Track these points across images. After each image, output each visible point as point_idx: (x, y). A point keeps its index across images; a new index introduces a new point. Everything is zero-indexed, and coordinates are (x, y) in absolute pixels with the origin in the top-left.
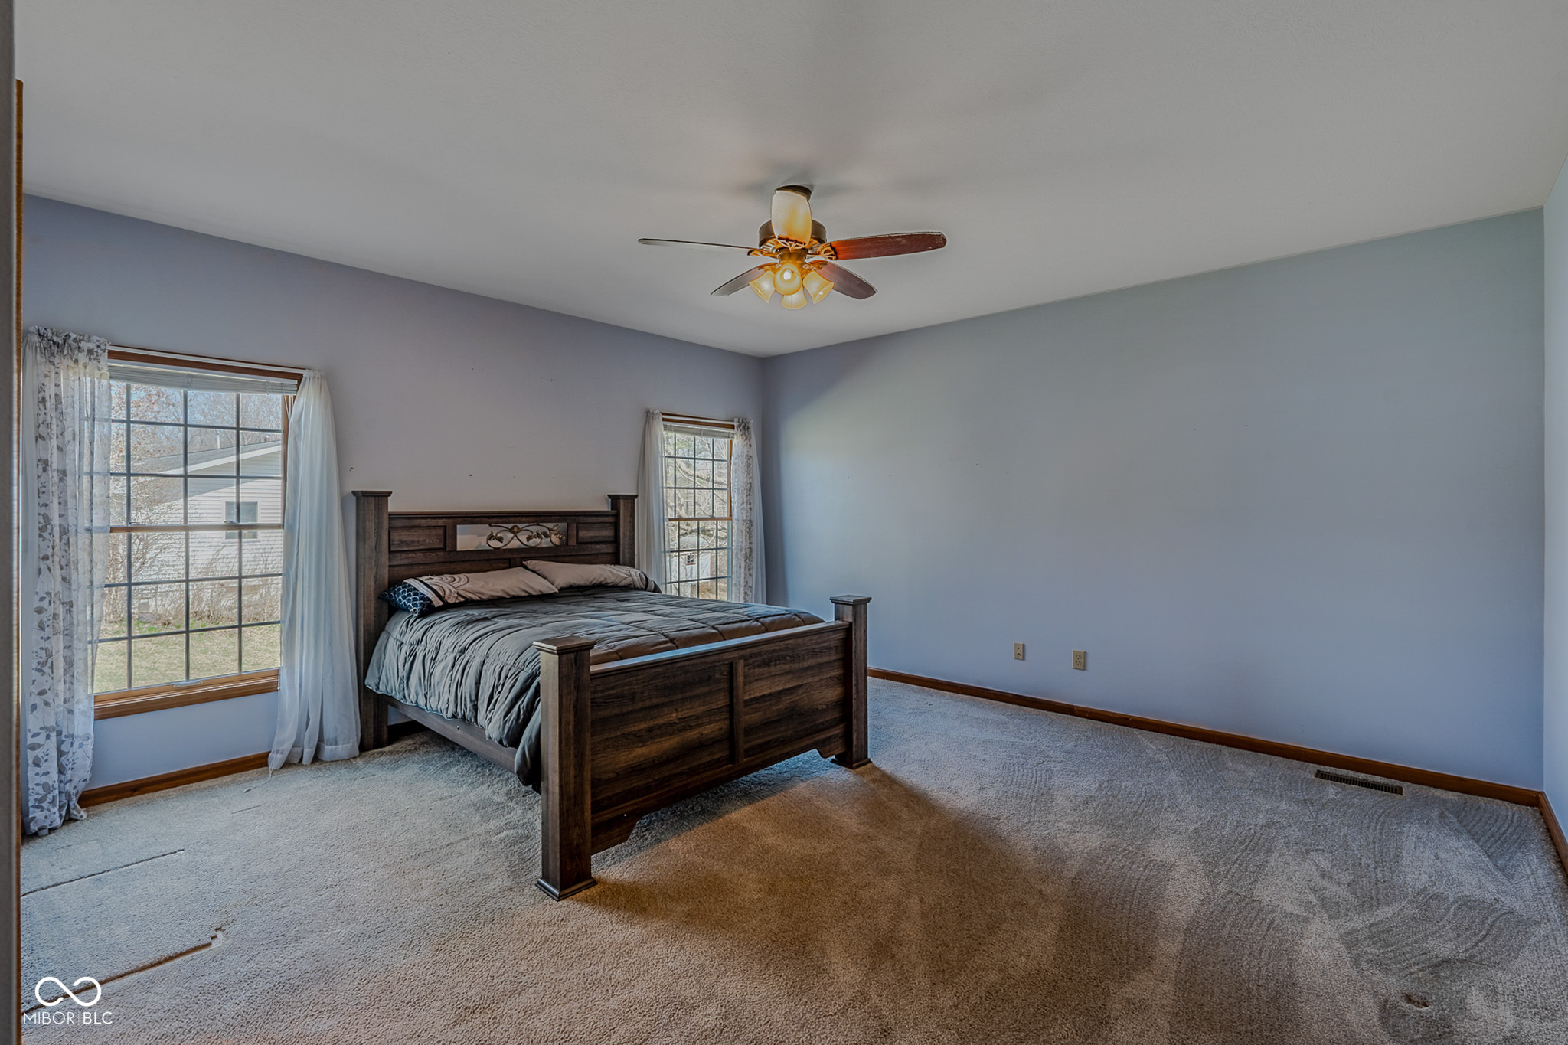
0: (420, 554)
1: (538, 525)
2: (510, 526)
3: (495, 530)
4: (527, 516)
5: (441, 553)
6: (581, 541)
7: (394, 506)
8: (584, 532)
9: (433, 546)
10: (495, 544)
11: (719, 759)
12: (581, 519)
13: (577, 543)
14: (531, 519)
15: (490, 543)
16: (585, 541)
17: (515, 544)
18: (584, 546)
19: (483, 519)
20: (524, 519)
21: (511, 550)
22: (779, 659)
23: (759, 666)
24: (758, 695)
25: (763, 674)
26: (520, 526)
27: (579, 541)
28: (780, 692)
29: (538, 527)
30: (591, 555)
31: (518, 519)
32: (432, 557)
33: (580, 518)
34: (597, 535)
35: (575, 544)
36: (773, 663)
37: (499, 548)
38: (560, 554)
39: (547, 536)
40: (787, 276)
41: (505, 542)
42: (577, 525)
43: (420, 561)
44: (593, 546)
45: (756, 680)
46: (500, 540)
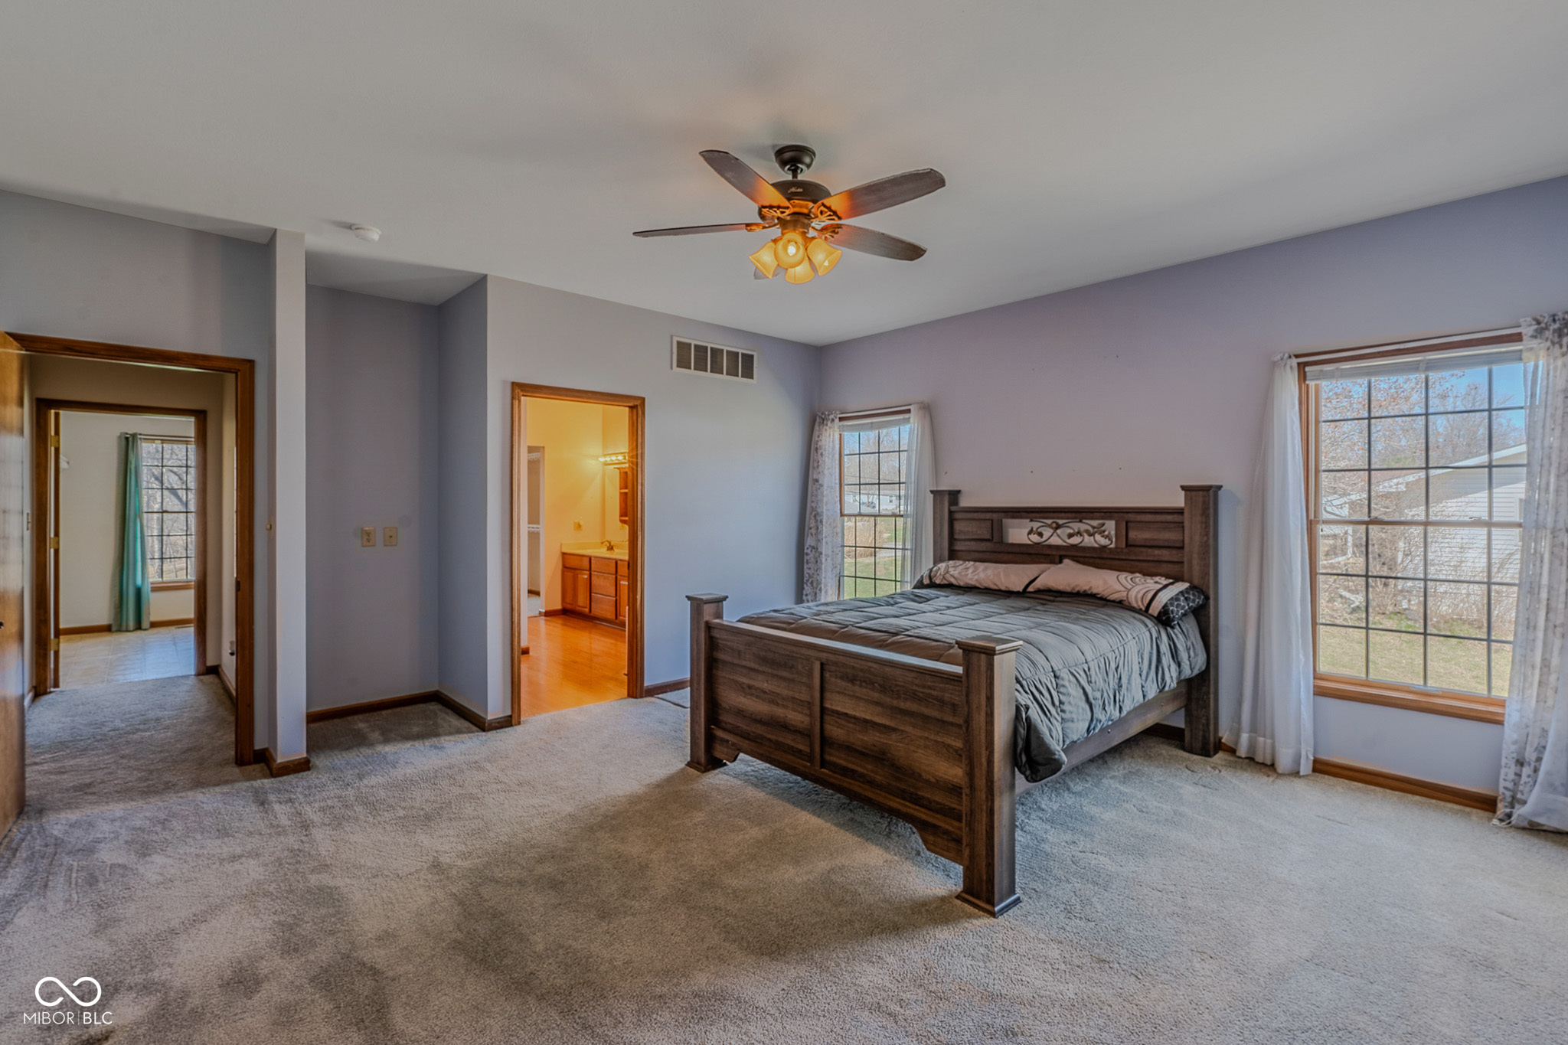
0: (973, 543)
1: (1081, 521)
2: (1049, 522)
3: (1035, 525)
4: (1065, 512)
5: (989, 544)
6: (1132, 543)
7: (965, 502)
8: (1135, 533)
9: (982, 537)
10: (1035, 538)
11: (801, 751)
12: (1132, 517)
13: (1127, 545)
14: (1069, 515)
15: (1031, 537)
16: (1139, 544)
17: (1055, 541)
18: (1137, 550)
19: (1024, 514)
20: (1063, 515)
21: (1050, 547)
22: (865, 682)
23: (842, 678)
24: (839, 709)
25: (845, 689)
26: (1060, 522)
27: (1129, 543)
28: (866, 721)
29: (1080, 525)
30: (1148, 561)
31: (1056, 515)
32: (983, 546)
33: (1130, 515)
34: (1155, 537)
35: (1124, 546)
36: (858, 683)
37: (1038, 544)
38: (1105, 556)
39: (1091, 535)
40: (792, 250)
41: (1043, 539)
42: (1127, 523)
43: (974, 548)
44: (1150, 550)
45: (839, 692)
46: (1041, 535)
